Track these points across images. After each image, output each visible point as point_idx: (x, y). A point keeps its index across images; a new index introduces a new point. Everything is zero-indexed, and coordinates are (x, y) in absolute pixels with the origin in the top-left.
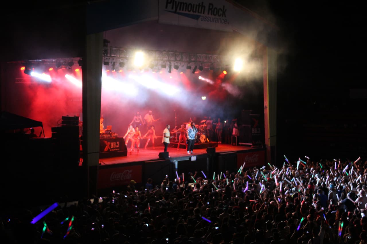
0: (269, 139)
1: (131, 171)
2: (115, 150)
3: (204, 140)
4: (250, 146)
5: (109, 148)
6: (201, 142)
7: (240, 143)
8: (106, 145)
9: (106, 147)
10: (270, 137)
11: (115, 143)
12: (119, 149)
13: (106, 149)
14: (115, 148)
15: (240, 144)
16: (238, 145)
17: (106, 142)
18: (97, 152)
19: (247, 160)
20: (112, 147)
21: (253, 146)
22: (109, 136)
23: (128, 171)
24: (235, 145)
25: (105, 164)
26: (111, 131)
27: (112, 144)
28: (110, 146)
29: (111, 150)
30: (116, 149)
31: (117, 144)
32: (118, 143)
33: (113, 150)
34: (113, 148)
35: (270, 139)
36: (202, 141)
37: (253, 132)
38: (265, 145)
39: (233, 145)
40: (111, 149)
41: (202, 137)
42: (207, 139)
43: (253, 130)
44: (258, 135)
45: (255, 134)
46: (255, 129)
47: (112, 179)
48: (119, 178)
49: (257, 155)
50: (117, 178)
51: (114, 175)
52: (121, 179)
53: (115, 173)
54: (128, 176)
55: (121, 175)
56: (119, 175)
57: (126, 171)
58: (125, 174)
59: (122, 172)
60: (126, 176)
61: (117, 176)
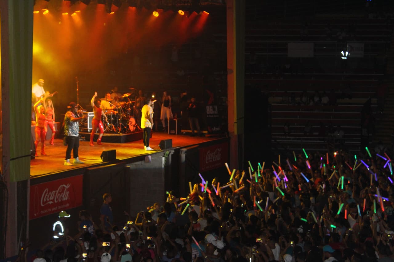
0: (235, 123)
6: (130, 130)
7: (183, 131)
10: (237, 120)
15: (183, 132)
16: (180, 133)
18: (28, 155)
21: (209, 136)
23: (64, 185)
24: (175, 134)
35: (237, 123)
36: (132, 128)
37: (208, 113)
39: (170, 134)
41: (132, 123)
43: (208, 108)
44: (215, 116)
45: (211, 115)
46: (210, 107)
47: (44, 203)
48: (52, 201)
49: (219, 150)
50: (50, 201)
51: (46, 195)
52: (56, 201)
53: (47, 191)
54: (65, 195)
55: (55, 193)
56: (52, 194)
57: (62, 186)
58: (60, 191)
59: (57, 190)
60: (62, 195)
61: (50, 196)
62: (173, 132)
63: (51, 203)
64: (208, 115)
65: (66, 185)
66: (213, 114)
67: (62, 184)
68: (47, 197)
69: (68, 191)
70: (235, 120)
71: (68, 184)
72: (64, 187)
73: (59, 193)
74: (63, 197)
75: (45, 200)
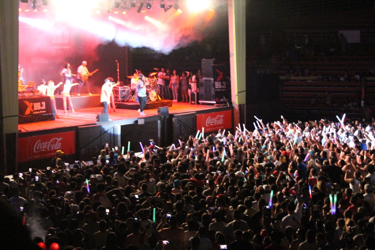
0: (236, 95)
1: (60, 139)
2: (39, 112)
3: (155, 98)
4: (213, 104)
5: (32, 111)
6: (150, 101)
7: (200, 101)
8: (28, 107)
9: (28, 108)
10: (238, 92)
11: (39, 104)
12: (45, 112)
13: (28, 112)
14: (39, 110)
15: (200, 103)
16: (198, 103)
17: (27, 103)
18: (16, 116)
19: (209, 123)
20: (35, 109)
21: (217, 105)
22: (31, 94)
23: (56, 138)
24: (194, 104)
25: (26, 130)
26: (33, 89)
27: (35, 105)
28: (33, 107)
29: (34, 113)
30: (41, 112)
31: (42, 105)
32: (44, 103)
33: (36, 113)
34: (37, 111)
35: (238, 95)
36: (153, 99)
37: (216, 87)
38: (231, 103)
39: (192, 104)
40: (35, 111)
41: (152, 95)
42: (159, 96)
43: (217, 84)
44: (223, 90)
45: (219, 89)
46: (219, 83)
47: (36, 150)
48: (45, 149)
49: (222, 116)
50: (43, 149)
51: (39, 145)
52: (48, 149)
53: (40, 142)
54: (57, 146)
55: (48, 144)
56: (45, 144)
57: (54, 139)
58: (53, 143)
59: (49, 141)
60: (55, 145)
61: (43, 145)
62: (193, 102)
63: (44, 150)
64: (217, 89)
65: (58, 138)
66: (221, 89)
67: (54, 137)
68: (39, 146)
69: (60, 142)
70: (236, 93)
71: (60, 138)
72: (56, 140)
73: (51, 143)
74: (56, 146)
75: (38, 148)
